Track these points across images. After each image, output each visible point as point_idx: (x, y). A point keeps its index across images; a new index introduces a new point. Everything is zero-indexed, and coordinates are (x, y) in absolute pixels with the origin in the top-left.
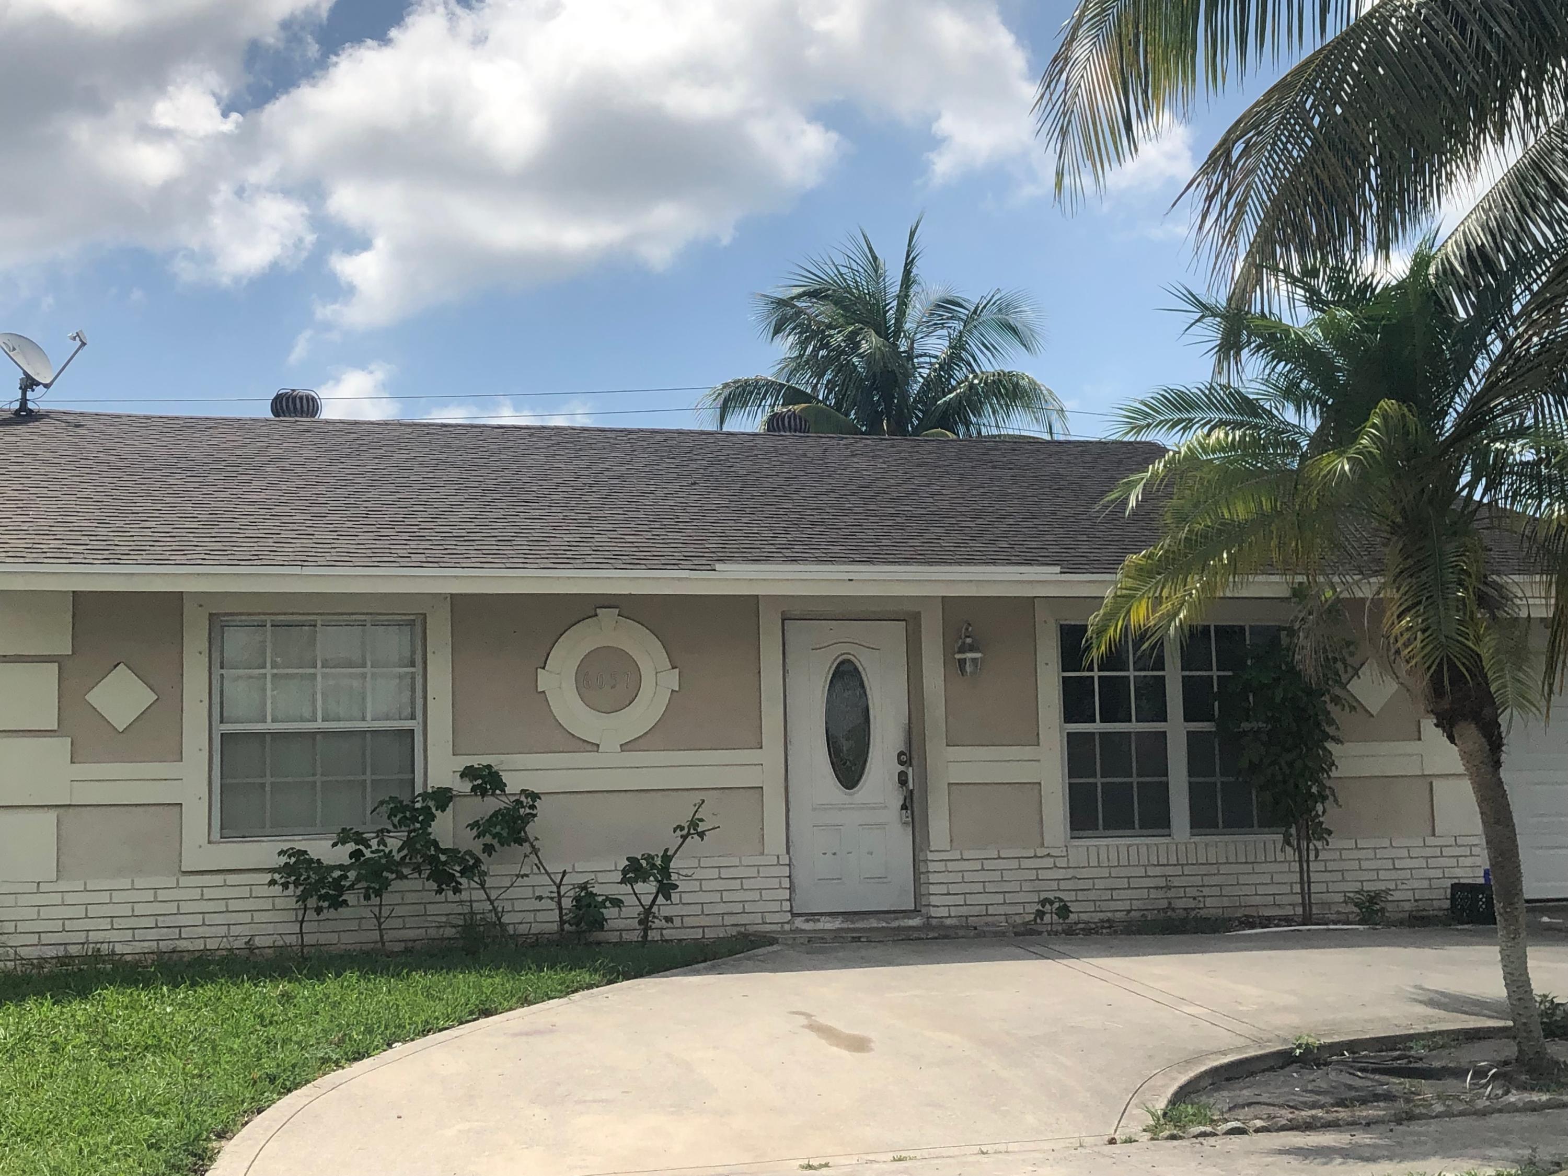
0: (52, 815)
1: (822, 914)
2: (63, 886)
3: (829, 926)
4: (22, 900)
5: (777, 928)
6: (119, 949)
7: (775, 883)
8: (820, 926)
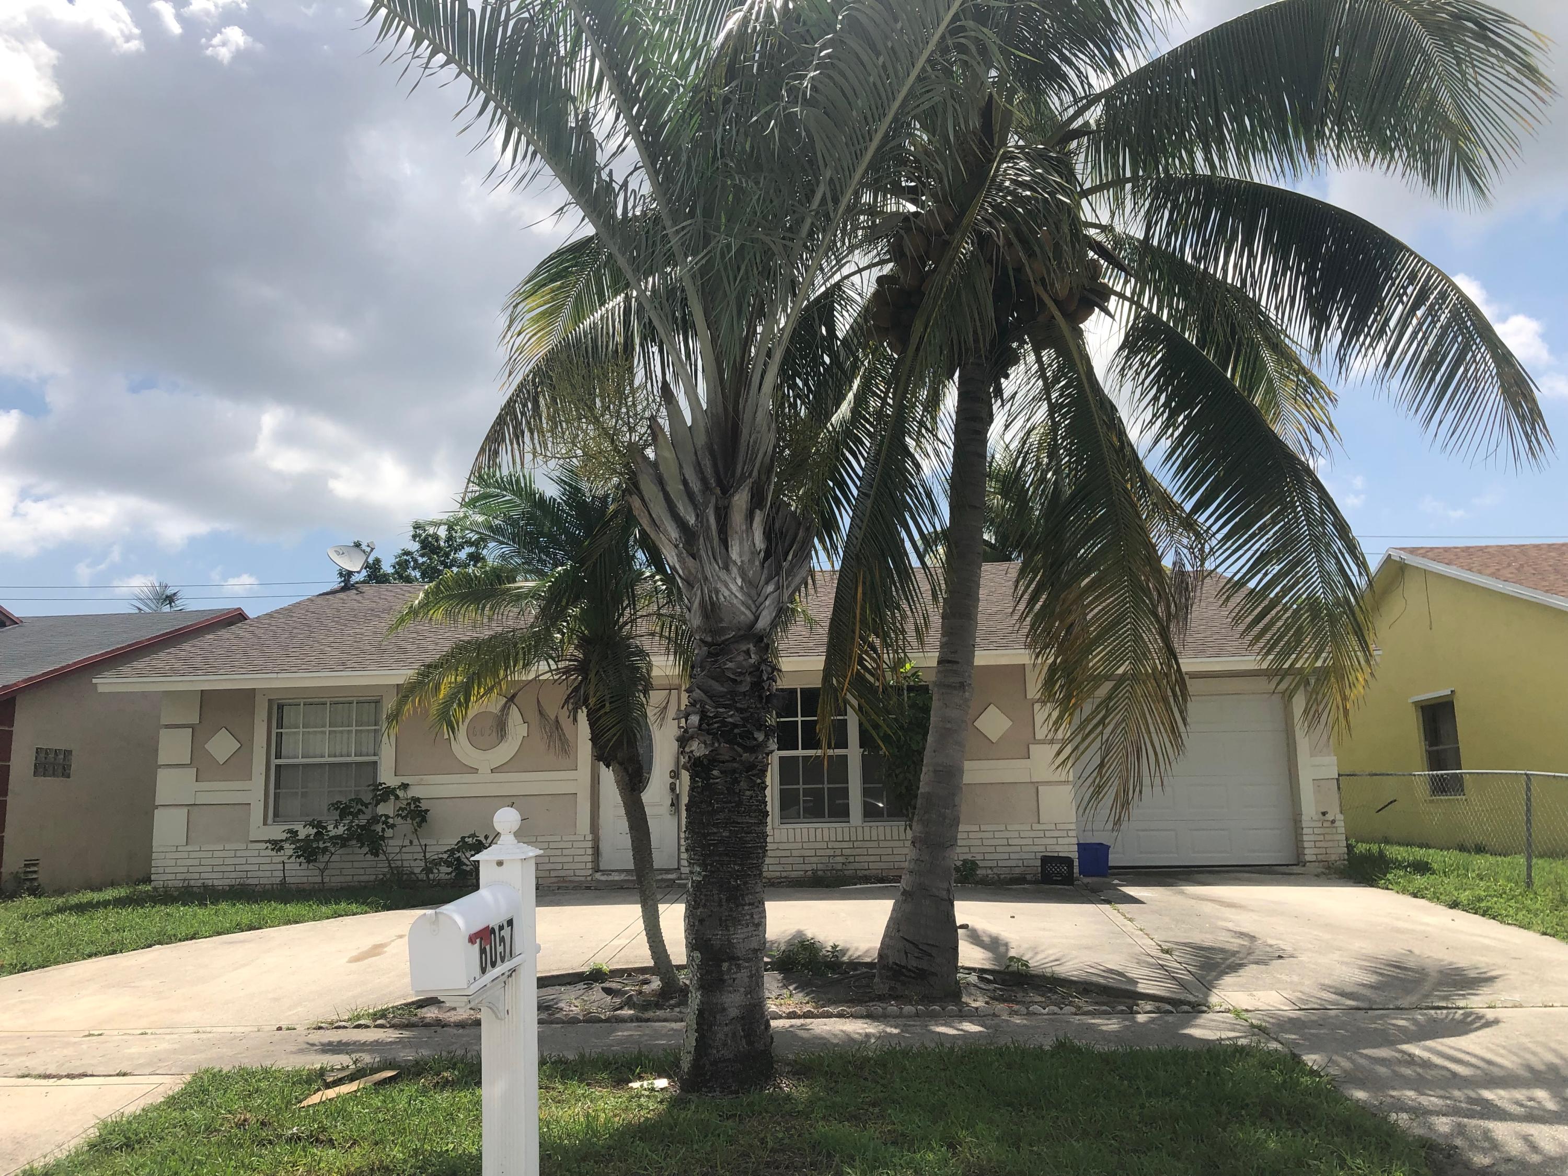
0: (185, 810)
1: (613, 871)
2: (189, 848)
3: (617, 878)
4: (168, 856)
5: (583, 879)
6: (216, 883)
7: (582, 852)
8: (610, 878)
